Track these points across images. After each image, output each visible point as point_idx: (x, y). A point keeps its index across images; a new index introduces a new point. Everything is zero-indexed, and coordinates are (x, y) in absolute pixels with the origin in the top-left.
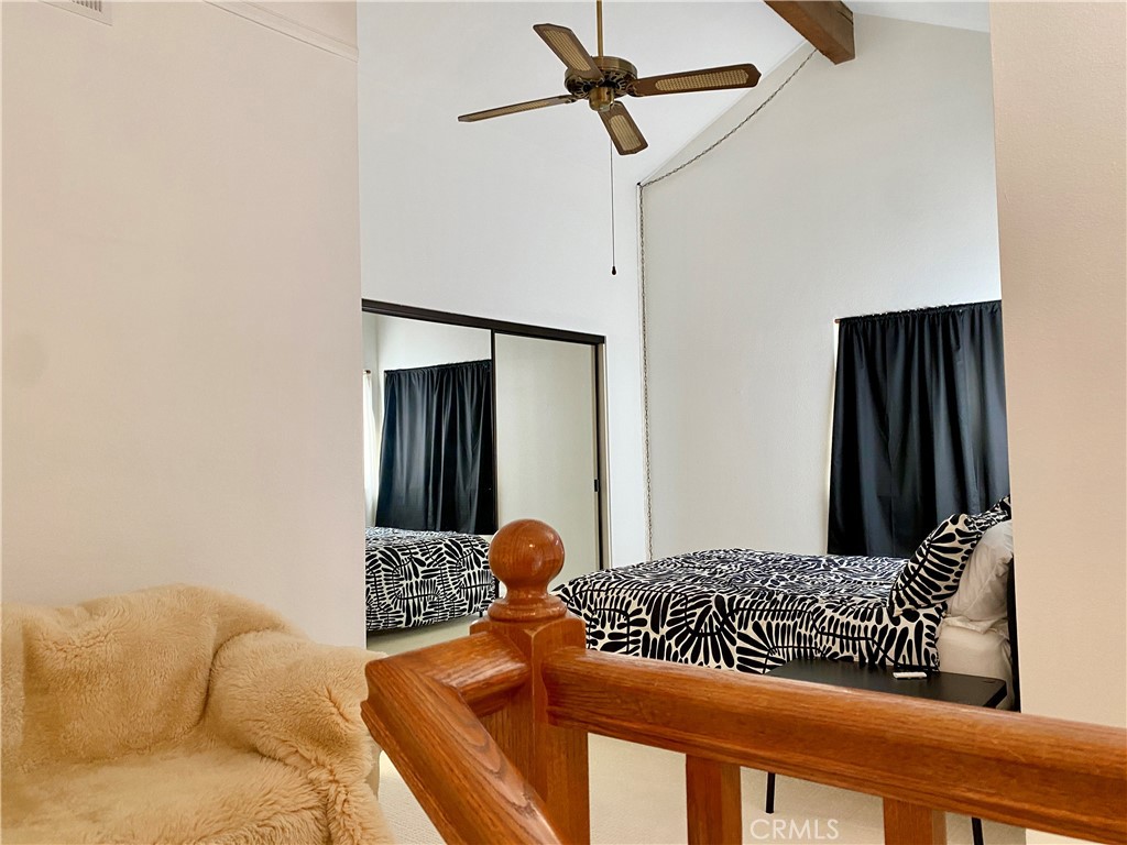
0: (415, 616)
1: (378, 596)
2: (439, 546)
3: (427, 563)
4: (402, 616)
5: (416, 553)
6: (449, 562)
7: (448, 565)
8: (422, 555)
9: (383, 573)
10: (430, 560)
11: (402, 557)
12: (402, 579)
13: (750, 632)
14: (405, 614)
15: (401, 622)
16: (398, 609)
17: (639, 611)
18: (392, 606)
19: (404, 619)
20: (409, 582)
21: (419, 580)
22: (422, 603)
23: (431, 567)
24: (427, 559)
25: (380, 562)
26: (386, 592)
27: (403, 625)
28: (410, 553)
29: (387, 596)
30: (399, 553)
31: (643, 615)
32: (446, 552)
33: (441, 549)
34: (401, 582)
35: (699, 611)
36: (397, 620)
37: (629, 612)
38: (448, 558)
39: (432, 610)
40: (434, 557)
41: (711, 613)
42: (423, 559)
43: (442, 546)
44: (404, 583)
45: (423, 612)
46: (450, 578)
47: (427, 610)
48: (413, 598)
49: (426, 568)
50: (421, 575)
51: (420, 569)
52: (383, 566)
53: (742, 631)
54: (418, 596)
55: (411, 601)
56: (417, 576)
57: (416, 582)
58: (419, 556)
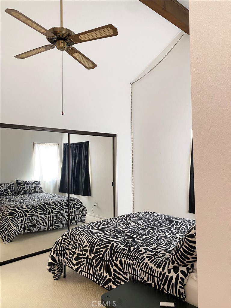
0: (51, 227)
1: (36, 220)
2: (62, 203)
3: (57, 209)
4: (46, 227)
5: (53, 206)
6: (65, 208)
7: (65, 209)
8: (55, 206)
9: (39, 213)
10: (58, 208)
11: (47, 207)
12: (47, 214)
13: (118, 263)
14: (47, 226)
15: (46, 229)
16: (44, 224)
17: (86, 246)
18: (42, 224)
19: (47, 228)
20: (49, 215)
21: (53, 215)
22: (54, 222)
23: (58, 210)
24: (57, 208)
25: (38, 209)
26: (40, 219)
27: (47, 230)
28: (51, 206)
29: (40, 220)
30: (46, 206)
31: (87, 248)
32: (64, 205)
33: (63, 204)
34: (46, 216)
35: (104, 250)
36: (44, 228)
37: (84, 246)
38: (65, 207)
39: (58, 224)
40: (60, 207)
41: (107, 252)
42: (55, 207)
43: (63, 203)
44: (47, 216)
45: (54, 225)
46: (65, 214)
47: (56, 224)
48: (51, 220)
49: (56, 210)
50: (54, 213)
51: (54, 211)
52: (39, 210)
53: (116, 262)
54: (52, 220)
55: (50, 222)
56: (53, 213)
57: (52, 215)
58: (54, 207)
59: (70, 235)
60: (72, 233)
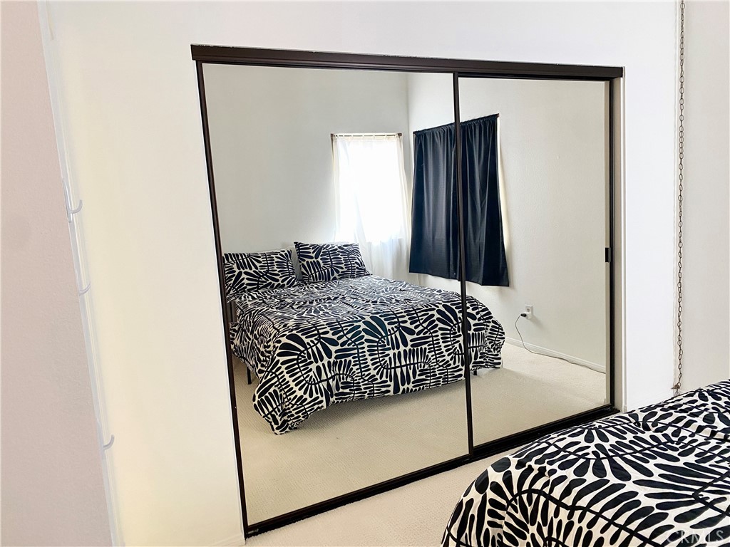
0: (403, 385)
1: (361, 368)
2: (430, 313)
3: (417, 331)
4: (389, 386)
5: (405, 322)
6: (441, 329)
7: (440, 332)
8: (411, 323)
9: (366, 344)
10: (421, 328)
11: (389, 327)
12: (389, 349)
14: (392, 384)
15: (389, 391)
16: (384, 378)
18: (378, 377)
19: (391, 389)
20: (396, 351)
21: (407, 349)
22: (411, 372)
23: (422, 335)
24: (416, 327)
25: (363, 333)
26: (370, 363)
27: (391, 393)
28: (399, 322)
29: (372, 367)
30: (386, 323)
32: (438, 319)
33: (433, 315)
34: (387, 352)
36: (383, 389)
38: (441, 325)
39: (424, 377)
40: (425, 325)
42: (412, 327)
43: (434, 312)
44: (391, 352)
45: (412, 380)
46: (443, 345)
47: (417, 378)
48: (401, 367)
49: (415, 336)
50: (410, 344)
51: (409, 337)
52: (367, 337)
54: (406, 365)
55: (398, 370)
56: (405, 344)
57: (405, 351)
58: (407, 325)
59: (520, 492)
60: (526, 487)
